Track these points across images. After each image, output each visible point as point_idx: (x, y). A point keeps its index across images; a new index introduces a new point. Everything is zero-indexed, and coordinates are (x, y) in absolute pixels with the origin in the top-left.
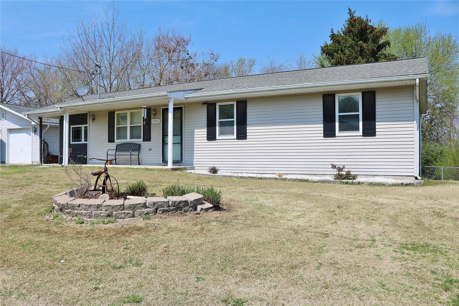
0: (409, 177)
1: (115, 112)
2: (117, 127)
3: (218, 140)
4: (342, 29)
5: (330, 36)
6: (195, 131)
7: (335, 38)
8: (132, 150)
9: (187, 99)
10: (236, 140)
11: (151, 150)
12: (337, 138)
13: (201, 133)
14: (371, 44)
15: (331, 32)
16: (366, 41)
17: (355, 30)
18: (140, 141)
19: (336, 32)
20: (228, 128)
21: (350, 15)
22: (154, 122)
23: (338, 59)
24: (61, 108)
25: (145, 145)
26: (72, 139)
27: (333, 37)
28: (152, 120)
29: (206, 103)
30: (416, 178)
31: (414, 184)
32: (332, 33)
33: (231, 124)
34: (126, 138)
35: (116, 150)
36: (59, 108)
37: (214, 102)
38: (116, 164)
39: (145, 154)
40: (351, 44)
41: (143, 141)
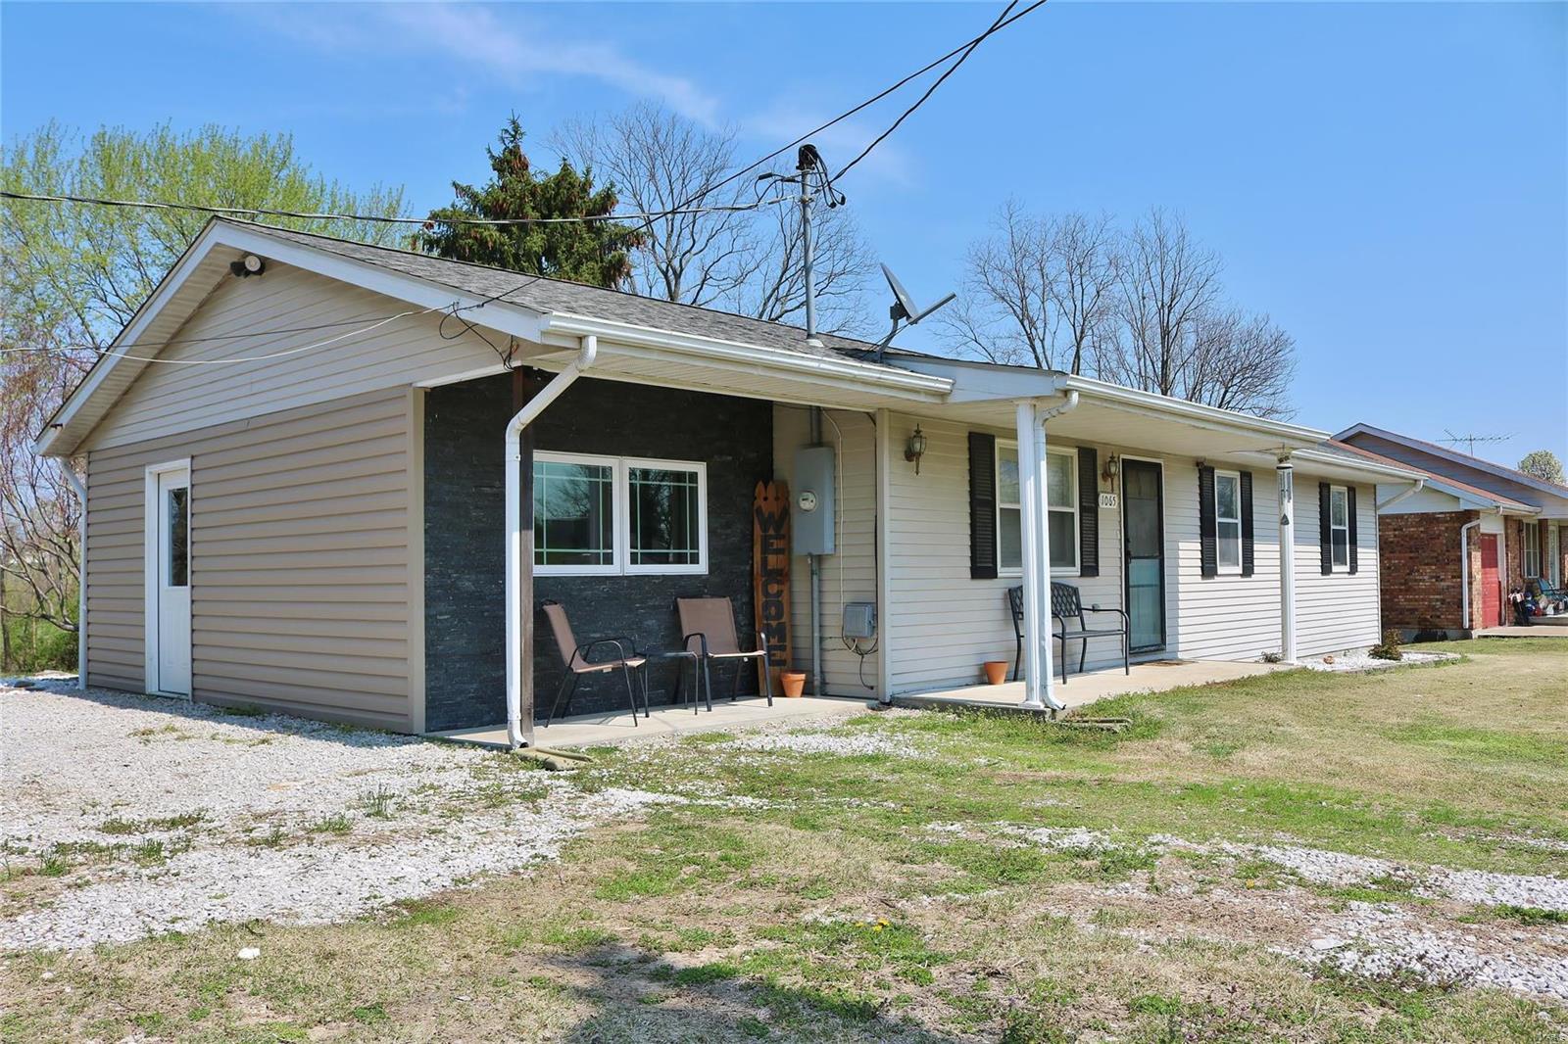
1: (993, 440)
2: (999, 509)
3: (1219, 576)
6: (1182, 545)
10: (1243, 578)
13: (1191, 554)
18: (1074, 574)
20: (1229, 543)
22: (1104, 506)
28: (1101, 496)
29: (1199, 464)
33: (1234, 532)
41: (1082, 575)
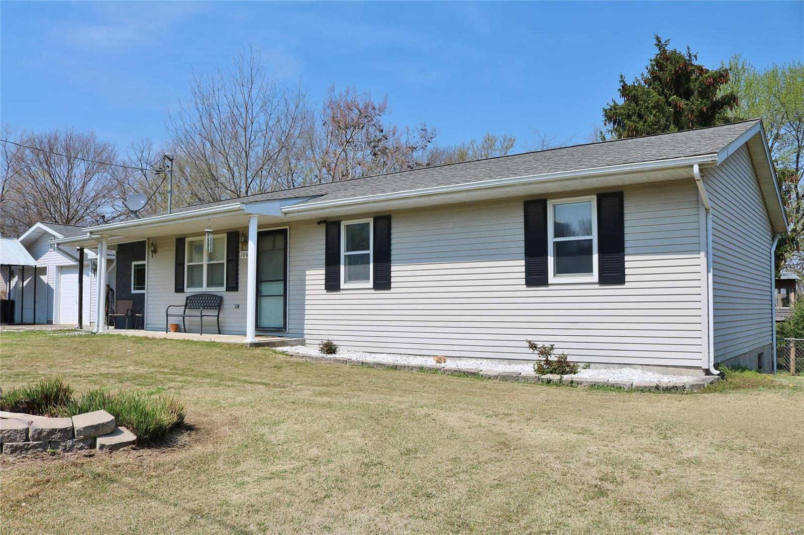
0: (692, 370)
1: (186, 239)
2: (188, 266)
3: (343, 290)
4: (642, 75)
5: (619, 90)
6: (308, 272)
7: (627, 92)
8: (204, 308)
9: (288, 216)
10: (373, 291)
11: (238, 307)
12: (551, 287)
13: (316, 276)
14: (698, 101)
15: (620, 81)
16: (687, 95)
17: (666, 76)
18: (220, 290)
19: (629, 83)
20: (359, 268)
21: (660, 49)
22: (243, 257)
23: (632, 132)
24: (91, 233)
25: (230, 298)
26: (134, 285)
27: (625, 90)
28: (241, 252)
29: (325, 222)
30: (707, 372)
31: (684, 387)
32: (622, 84)
33: (364, 260)
34: (201, 286)
35: (186, 306)
36: (88, 233)
37: (337, 219)
38: (185, 332)
39: (228, 315)
40: (658, 102)
41: (227, 290)
